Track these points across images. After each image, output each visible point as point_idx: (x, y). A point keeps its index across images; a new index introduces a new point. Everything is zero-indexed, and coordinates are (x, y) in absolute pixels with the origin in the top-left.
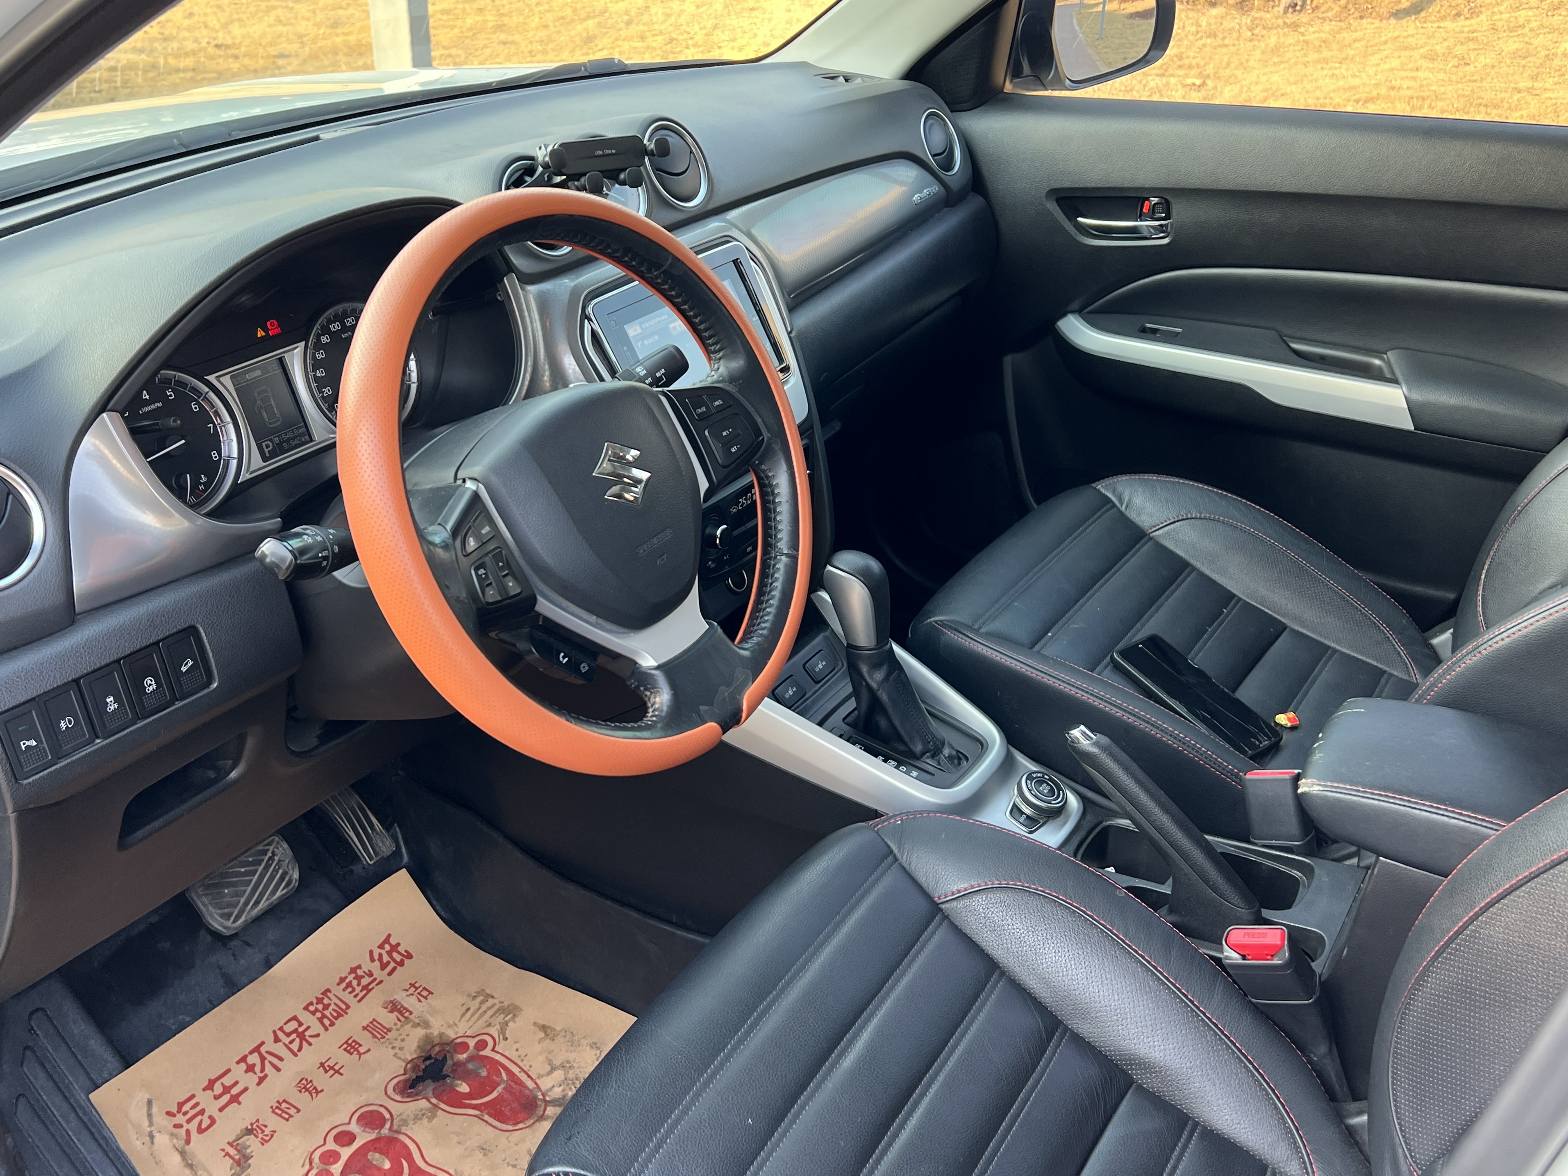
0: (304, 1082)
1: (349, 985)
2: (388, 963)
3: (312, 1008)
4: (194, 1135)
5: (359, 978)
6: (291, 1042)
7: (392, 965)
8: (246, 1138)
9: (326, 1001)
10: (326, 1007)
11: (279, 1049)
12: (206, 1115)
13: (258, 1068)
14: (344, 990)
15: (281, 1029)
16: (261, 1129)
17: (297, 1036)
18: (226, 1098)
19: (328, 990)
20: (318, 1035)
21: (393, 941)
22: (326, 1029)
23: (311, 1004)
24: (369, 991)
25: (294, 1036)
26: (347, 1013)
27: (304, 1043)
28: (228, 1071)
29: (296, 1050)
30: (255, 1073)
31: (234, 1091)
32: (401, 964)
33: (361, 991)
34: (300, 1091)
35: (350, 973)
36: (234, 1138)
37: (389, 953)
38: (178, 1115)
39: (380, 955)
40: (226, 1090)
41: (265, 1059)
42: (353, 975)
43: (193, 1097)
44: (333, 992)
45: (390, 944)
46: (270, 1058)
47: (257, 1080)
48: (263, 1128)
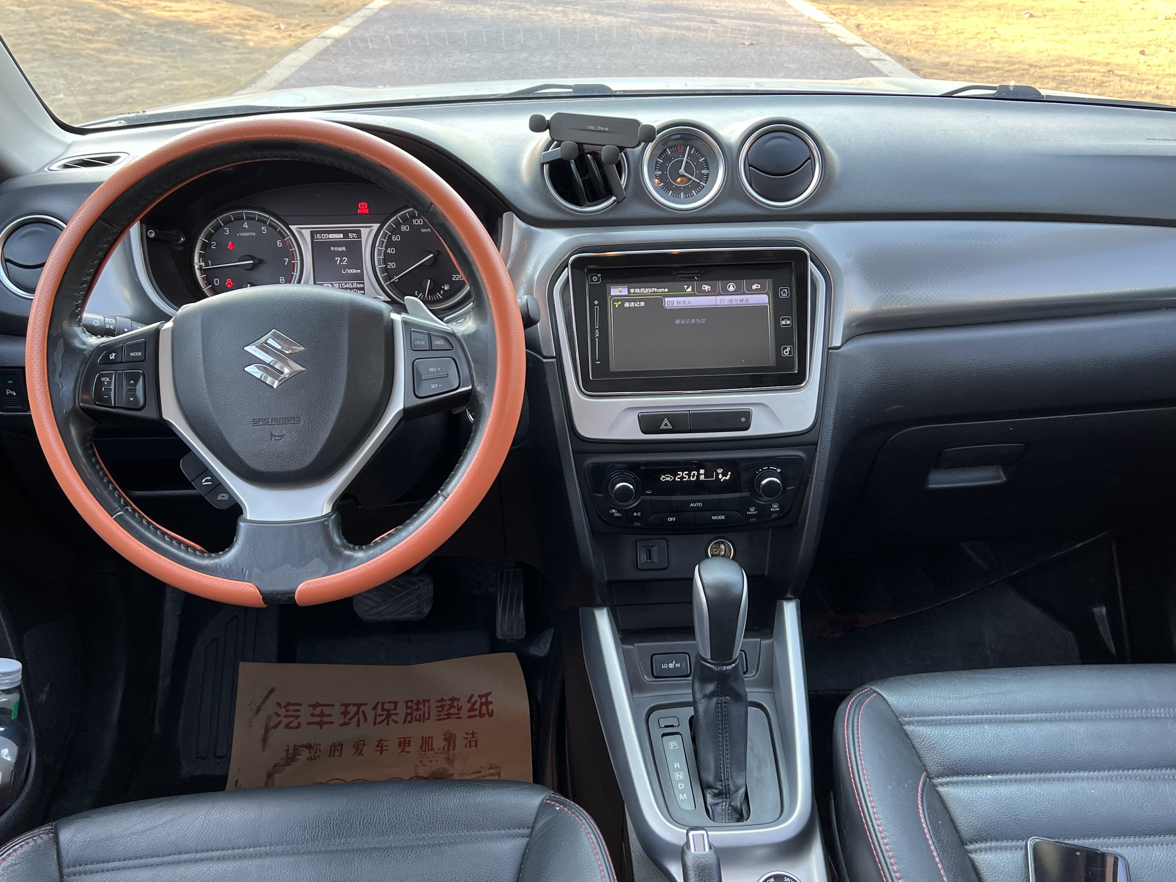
0: (362, 743)
1: (442, 707)
2: (476, 710)
3: (410, 704)
4: (282, 726)
5: (452, 706)
6: (380, 715)
7: (477, 713)
8: (304, 749)
9: (421, 706)
10: (418, 709)
11: (370, 714)
12: (298, 720)
13: (349, 716)
14: (437, 707)
15: (383, 704)
16: (316, 751)
17: (386, 715)
18: (318, 719)
19: (428, 701)
20: (397, 722)
21: (490, 699)
22: (404, 723)
23: (412, 701)
24: (448, 718)
25: (385, 713)
26: (424, 722)
27: (386, 721)
28: (332, 705)
29: (378, 721)
30: (345, 717)
31: (325, 719)
32: (482, 715)
33: (445, 715)
34: (354, 746)
35: (449, 700)
36: (300, 744)
37: (482, 704)
38: (283, 708)
39: (476, 701)
40: (322, 715)
41: (358, 714)
42: (450, 702)
43: (300, 705)
44: (430, 704)
45: (487, 699)
46: (361, 715)
47: (342, 722)
48: (318, 751)
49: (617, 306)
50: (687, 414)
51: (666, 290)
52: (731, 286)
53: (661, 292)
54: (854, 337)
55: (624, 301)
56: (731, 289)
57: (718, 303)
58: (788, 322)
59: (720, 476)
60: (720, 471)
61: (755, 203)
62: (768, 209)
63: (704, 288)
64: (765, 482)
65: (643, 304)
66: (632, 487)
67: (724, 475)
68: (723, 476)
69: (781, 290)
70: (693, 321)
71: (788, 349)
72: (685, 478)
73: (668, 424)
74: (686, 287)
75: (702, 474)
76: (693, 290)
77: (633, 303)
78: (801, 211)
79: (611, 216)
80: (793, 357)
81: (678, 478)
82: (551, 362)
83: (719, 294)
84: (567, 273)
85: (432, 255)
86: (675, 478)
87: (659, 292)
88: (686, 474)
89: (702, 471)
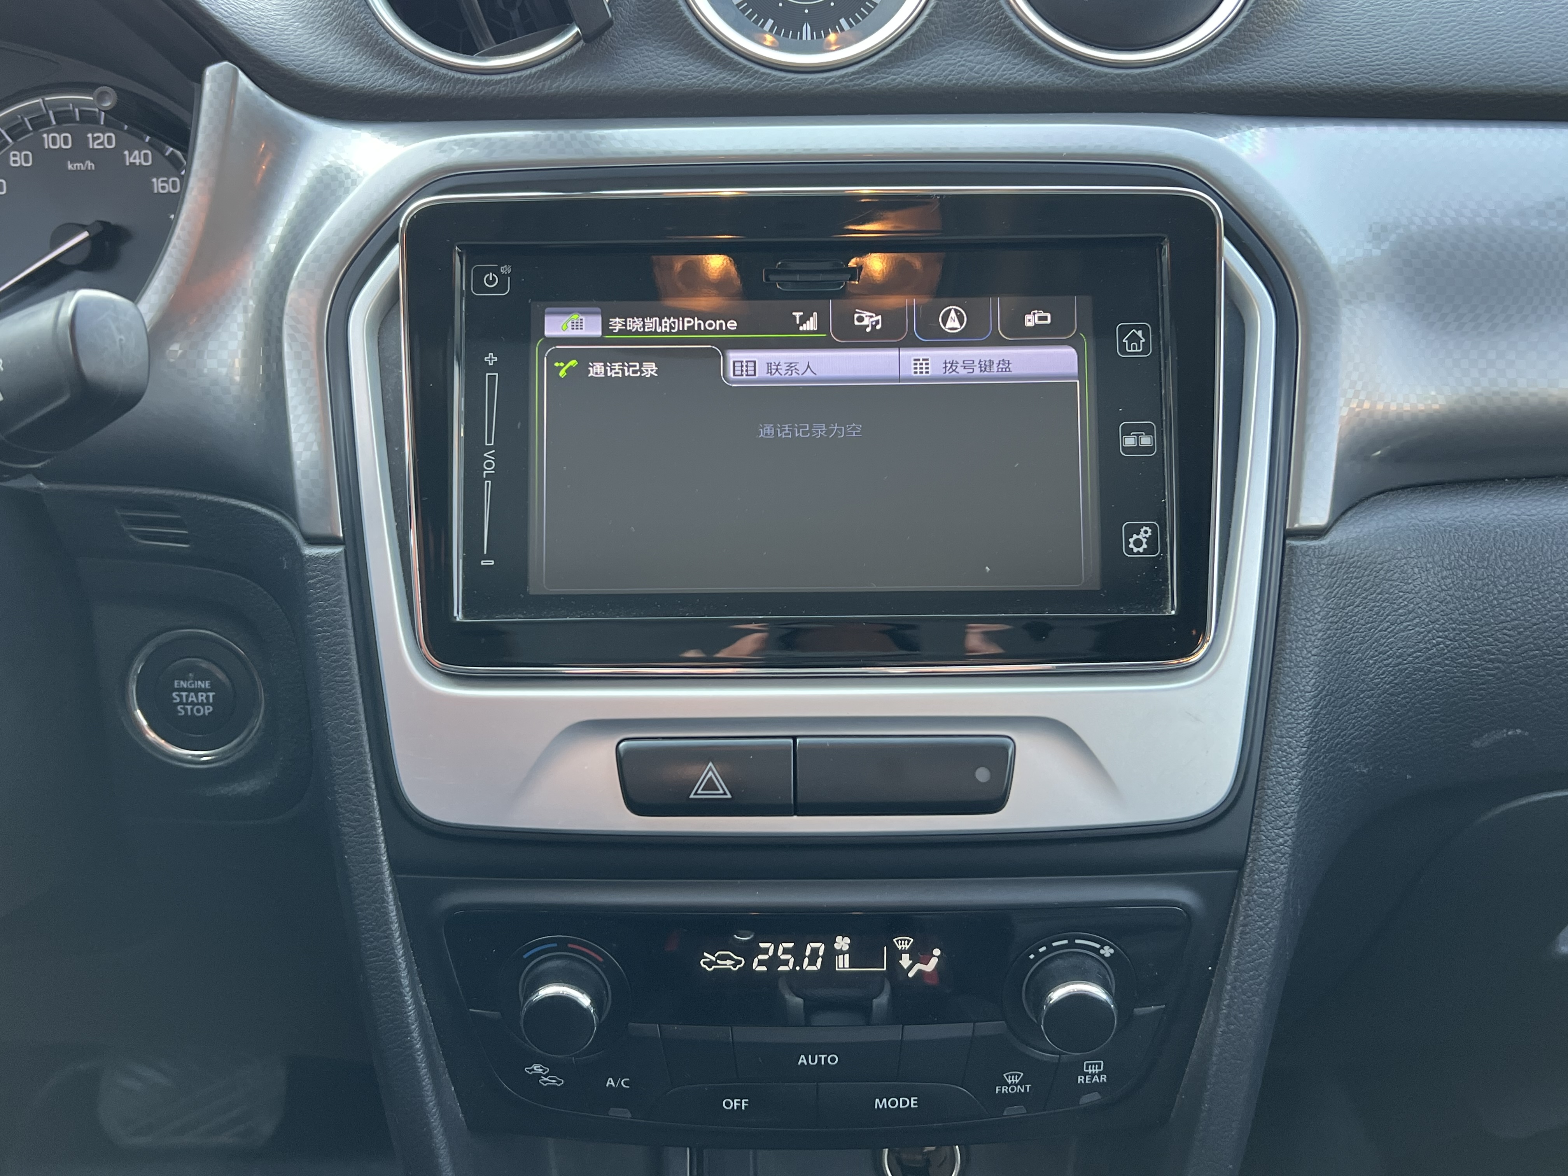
49: (562, 373)
50: (784, 750)
51: (732, 325)
52: (953, 314)
53: (714, 332)
54: (1367, 498)
55: (586, 359)
56: (953, 324)
57: (909, 370)
58: (1146, 441)
59: (905, 961)
60: (903, 943)
61: (1042, 51)
62: (1084, 70)
63: (861, 319)
64: (1057, 995)
65: (650, 369)
66: (585, 1001)
67: (919, 954)
68: (915, 960)
69: (1124, 331)
70: (820, 430)
71: (1144, 535)
72: (786, 963)
73: (719, 782)
74: (798, 315)
75: (843, 953)
76: (822, 325)
77: (617, 366)
78: (1194, 78)
79: (567, 84)
80: (1160, 563)
81: (761, 963)
82: (327, 557)
83: (912, 343)
84: (394, 259)
85: (85, 235)
86: (749, 963)
87: (706, 332)
88: (786, 951)
89: (842, 943)
